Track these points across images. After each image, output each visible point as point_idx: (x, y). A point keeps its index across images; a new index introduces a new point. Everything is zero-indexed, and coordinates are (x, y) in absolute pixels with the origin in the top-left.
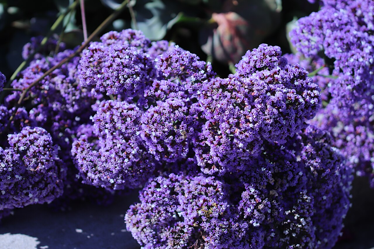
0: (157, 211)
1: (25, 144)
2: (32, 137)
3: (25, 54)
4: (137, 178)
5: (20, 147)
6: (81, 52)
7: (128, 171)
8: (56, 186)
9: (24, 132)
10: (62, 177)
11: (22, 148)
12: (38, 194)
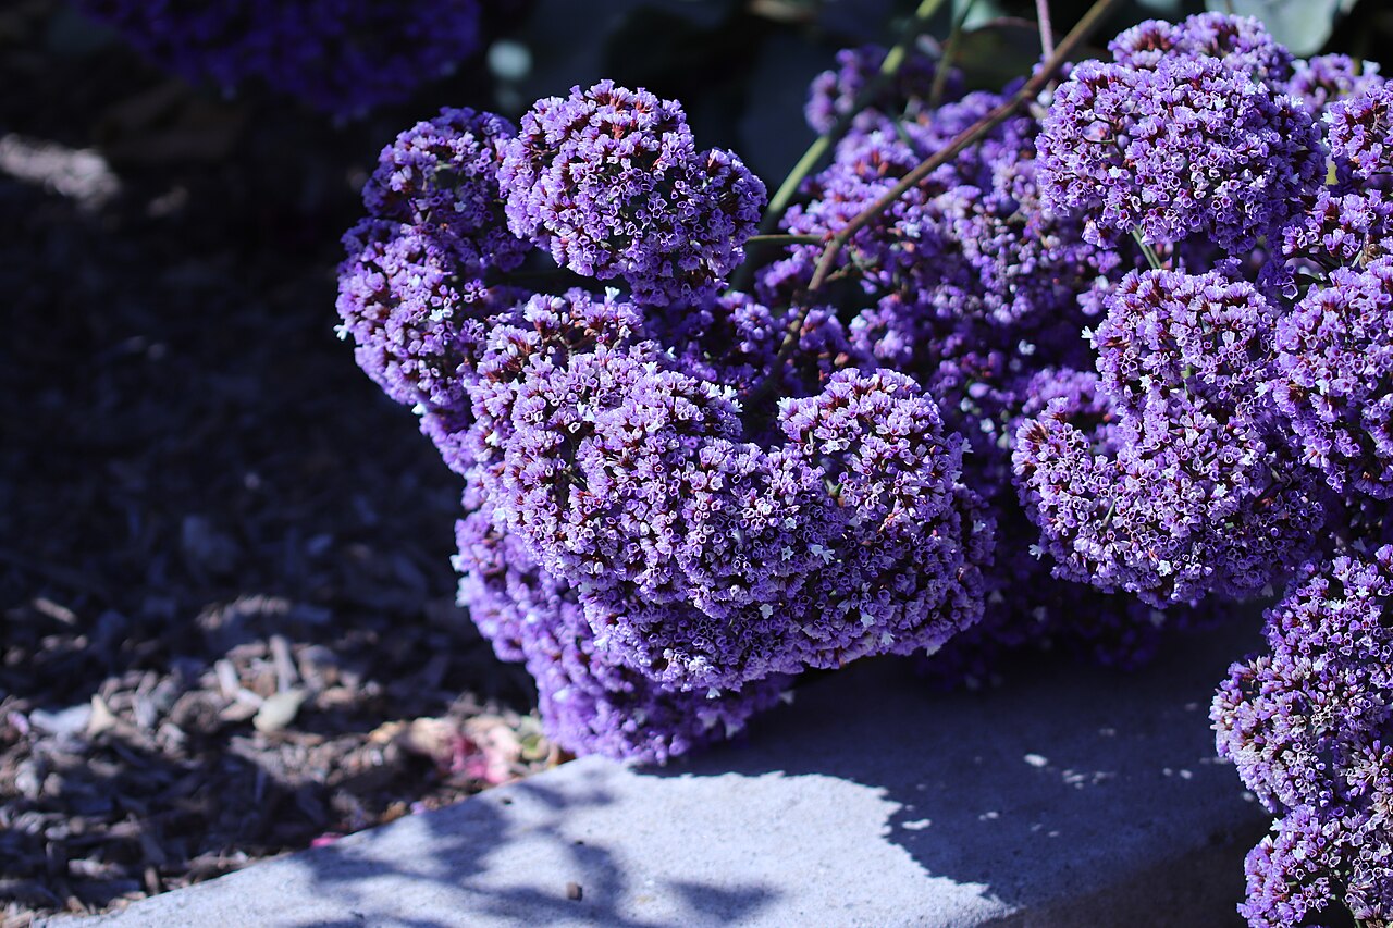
0: (1332, 685)
1: (843, 433)
2: (866, 405)
3: (816, 113)
4: (1258, 560)
5: (824, 442)
6: (1034, 98)
7: (1225, 531)
8: (957, 588)
9: (836, 387)
10: (980, 554)
11: (832, 446)
12: (894, 616)
